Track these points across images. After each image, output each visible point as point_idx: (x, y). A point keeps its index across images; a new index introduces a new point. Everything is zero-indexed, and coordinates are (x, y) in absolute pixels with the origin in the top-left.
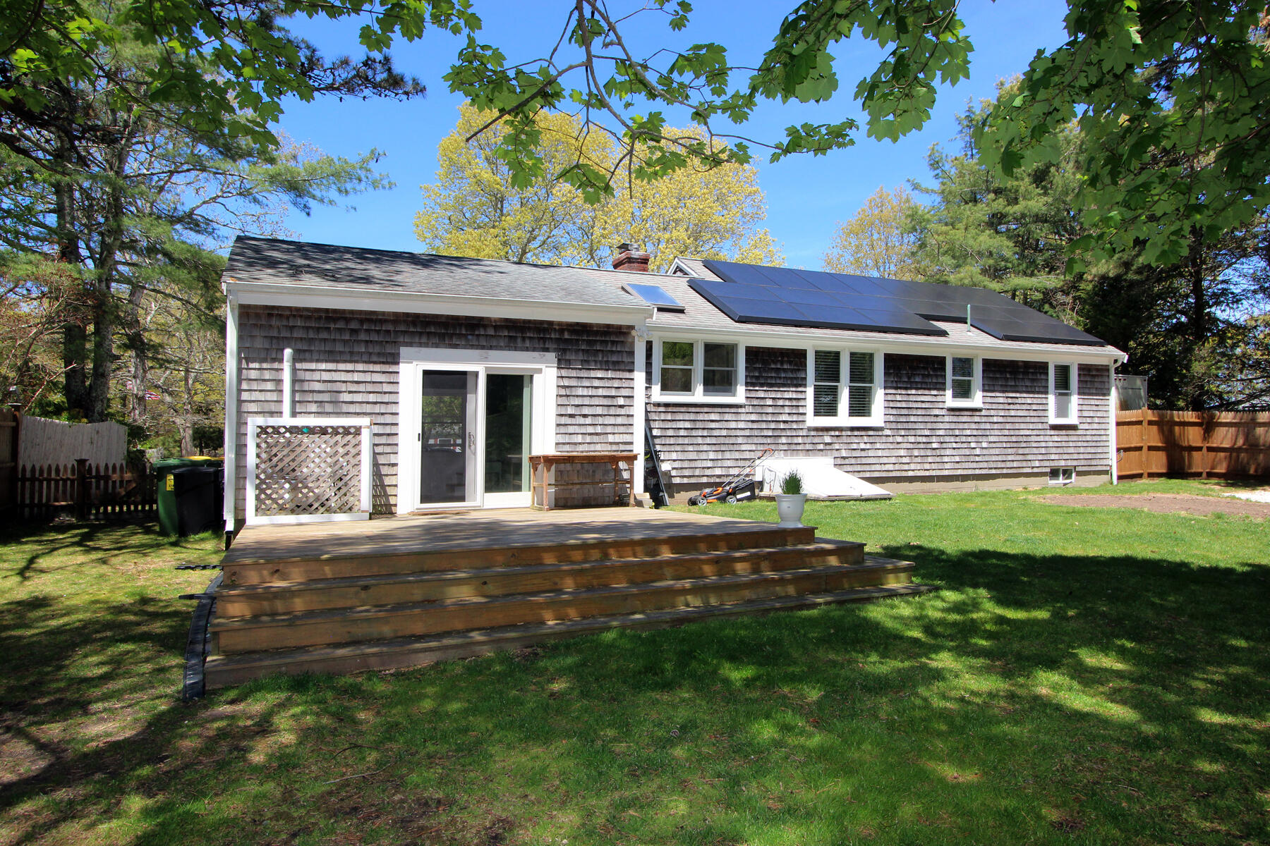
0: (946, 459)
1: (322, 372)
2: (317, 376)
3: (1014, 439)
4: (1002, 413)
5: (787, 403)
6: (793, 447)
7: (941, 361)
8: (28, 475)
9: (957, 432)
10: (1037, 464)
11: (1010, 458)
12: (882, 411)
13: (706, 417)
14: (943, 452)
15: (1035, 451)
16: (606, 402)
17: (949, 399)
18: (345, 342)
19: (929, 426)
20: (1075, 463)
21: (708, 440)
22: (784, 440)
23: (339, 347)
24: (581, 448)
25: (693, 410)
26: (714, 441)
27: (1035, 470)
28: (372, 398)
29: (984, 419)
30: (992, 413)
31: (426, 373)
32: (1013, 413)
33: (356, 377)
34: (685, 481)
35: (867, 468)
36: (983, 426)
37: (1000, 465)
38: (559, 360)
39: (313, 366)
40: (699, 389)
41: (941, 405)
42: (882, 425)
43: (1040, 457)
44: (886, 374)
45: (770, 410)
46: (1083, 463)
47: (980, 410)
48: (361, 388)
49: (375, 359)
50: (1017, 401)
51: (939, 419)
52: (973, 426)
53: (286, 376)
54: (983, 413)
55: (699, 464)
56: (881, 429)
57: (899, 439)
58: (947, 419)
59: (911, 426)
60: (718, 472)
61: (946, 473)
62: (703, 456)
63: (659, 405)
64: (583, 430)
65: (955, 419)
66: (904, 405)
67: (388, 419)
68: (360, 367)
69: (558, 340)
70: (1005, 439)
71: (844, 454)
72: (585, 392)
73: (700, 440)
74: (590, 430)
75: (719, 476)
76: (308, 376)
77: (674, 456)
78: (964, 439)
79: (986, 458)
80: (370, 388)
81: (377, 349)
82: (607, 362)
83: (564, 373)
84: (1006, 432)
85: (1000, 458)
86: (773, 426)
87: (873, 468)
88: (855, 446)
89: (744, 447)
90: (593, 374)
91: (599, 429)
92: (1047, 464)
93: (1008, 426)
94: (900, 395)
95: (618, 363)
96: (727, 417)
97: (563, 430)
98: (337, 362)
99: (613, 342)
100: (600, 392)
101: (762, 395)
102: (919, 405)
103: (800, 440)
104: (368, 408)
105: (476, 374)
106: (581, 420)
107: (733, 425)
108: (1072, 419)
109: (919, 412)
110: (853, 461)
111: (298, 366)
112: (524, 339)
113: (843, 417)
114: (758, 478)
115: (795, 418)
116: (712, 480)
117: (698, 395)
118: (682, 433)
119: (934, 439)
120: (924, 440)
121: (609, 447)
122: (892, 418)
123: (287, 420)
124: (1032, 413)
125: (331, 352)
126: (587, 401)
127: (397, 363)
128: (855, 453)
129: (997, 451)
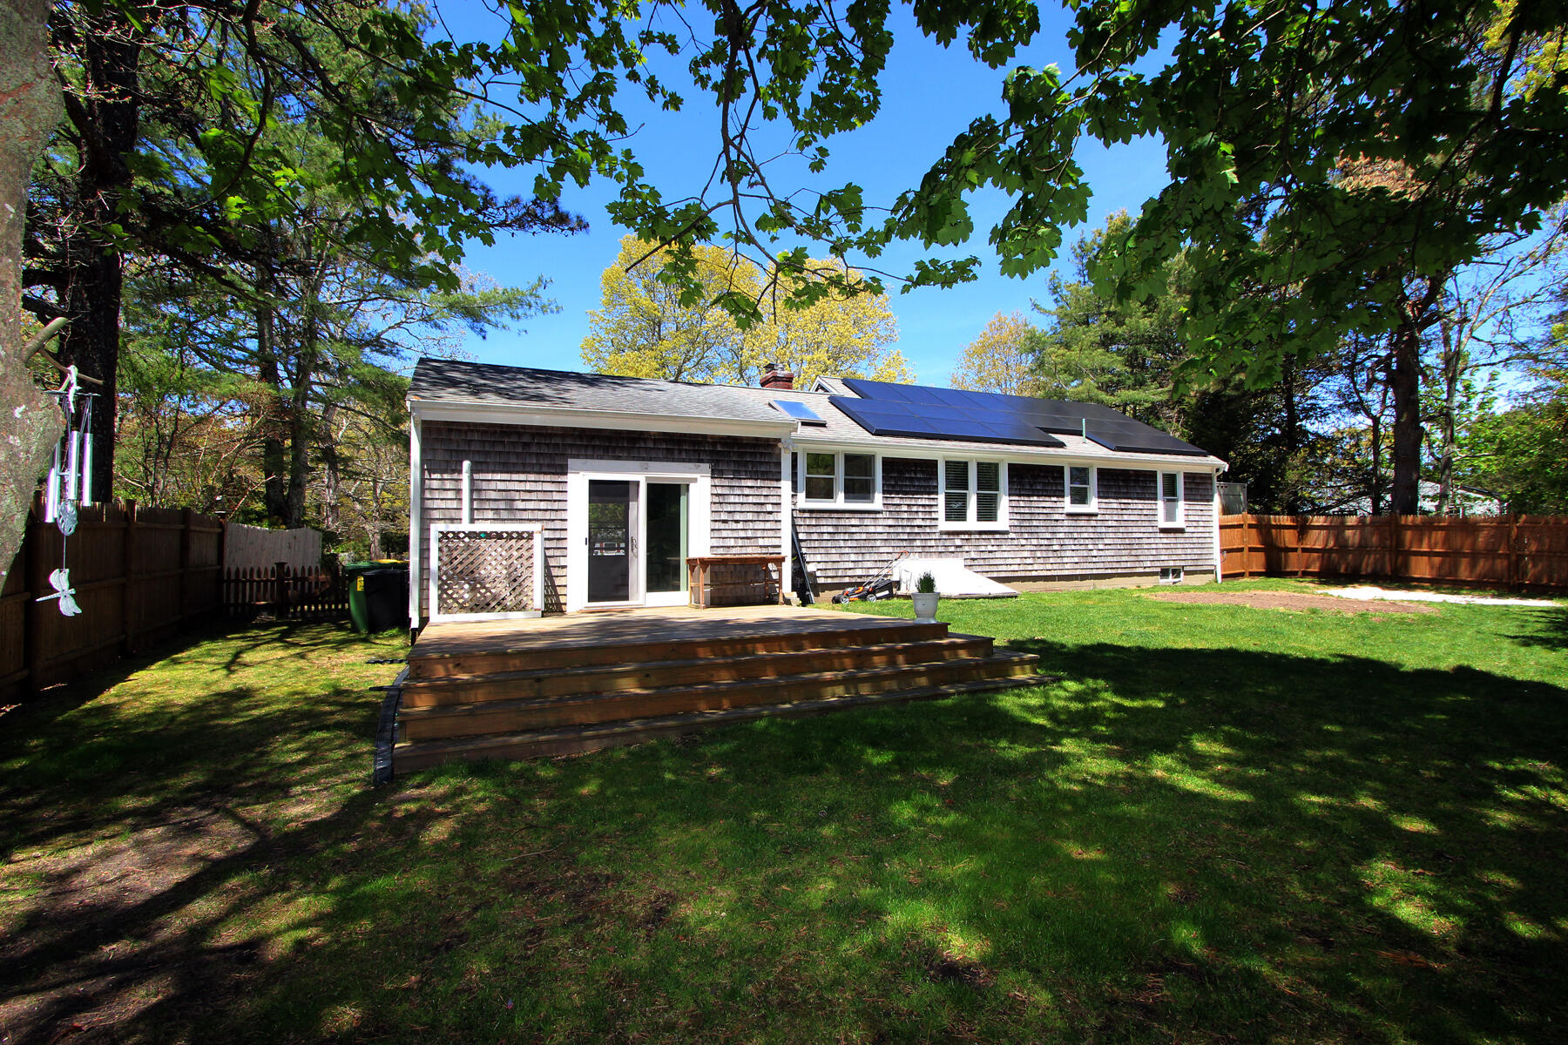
0: (1065, 560)
1: (497, 482)
2: (493, 485)
3: (1127, 541)
4: (1116, 518)
5: (921, 509)
6: (927, 549)
7: (1059, 471)
8: (233, 577)
9: (1075, 536)
10: (1149, 564)
11: (1124, 559)
12: (1008, 516)
13: (847, 522)
14: (1063, 554)
15: (1147, 552)
16: (756, 508)
17: (1067, 505)
18: (517, 454)
19: (1050, 530)
20: (1183, 563)
21: (849, 544)
22: (918, 543)
23: (513, 459)
24: (734, 551)
25: (836, 515)
26: (854, 544)
27: (1147, 570)
28: (543, 505)
29: (1099, 524)
30: (1107, 517)
31: (592, 482)
32: (1126, 518)
33: (528, 486)
34: (829, 581)
35: (995, 568)
36: (1099, 530)
37: (1115, 565)
38: (713, 472)
39: (489, 476)
40: (841, 496)
41: (1060, 511)
42: (1008, 529)
43: (1151, 558)
44: (1010, 482)
45: (905, 515)
46: (1190, 563)
47: (1096, 515)
48: (533, 496)
49: (545, 469)
50: (1129, 506)
51: (1059, 523)
52: (1090, 530)
53: (465, 485)
54: (1099, 517)
55: (841, 565)
56: (1006, 533)
57: (1023, 542)
58: (1066, 523)
59: (1033, 530)
60: (859, 572)
61: (1066, 573)
62: (845, 558)
63: (803, 511)
64: (735, 535)
65: (1074, 523)
66: (1027, 511)
67: (558, 525)
68: (532, 477)
69: (711, 452)
70: (1119, 541)
71: (973, 555)
72: (737, 500)
73: (842, 543)
74: (742, 534)
75: (860, 577)
76: (484, 485)
77: (819, 558)
78: (1082, 542)
79: (1103, 559)
80: (541, 496)
81: (547, 461)
82: (756, 472)
83: (717, 482)
84: (1120, 535)
85: (1115, 559)
86: (908, 530)
87: (1000, 568)
88: (983, 549)
89: (882, 550)
90: (744, 483)
91: (750, 534)
92: (1158, 564)
93: (1121, 530)
94: (1023, 502)
95: (767, 472)
96: (866, 522)
97: (717, 534)
98: (511, 472)
99: (762, 454)
100: (751, 499)
101: (897, 501)
102: (1041, 511)
103: (933, 543)
104: (540, 515)
105: (637, 483)
106: (734, 526)
107: (872, 529)
108: (1179, 523)
109: (1041, 517)
110: (982, 562)
111: (476, 476)
112: (680, 451)
113: (972, 522)
114: (895, 578)
115: (928, 523)
116: (853, 580)
117: (839, 502)
118: (826, 537)
119: (1055, 542)
120: (1046, 542)
121: (759, 550)
122: (1016, 523)
123: (466, 526)
124: (1143, 518)
125: (505, 464)
126: (738, 508)
127: (566, 474)
128: (984, 555)
129: (1112, 553)
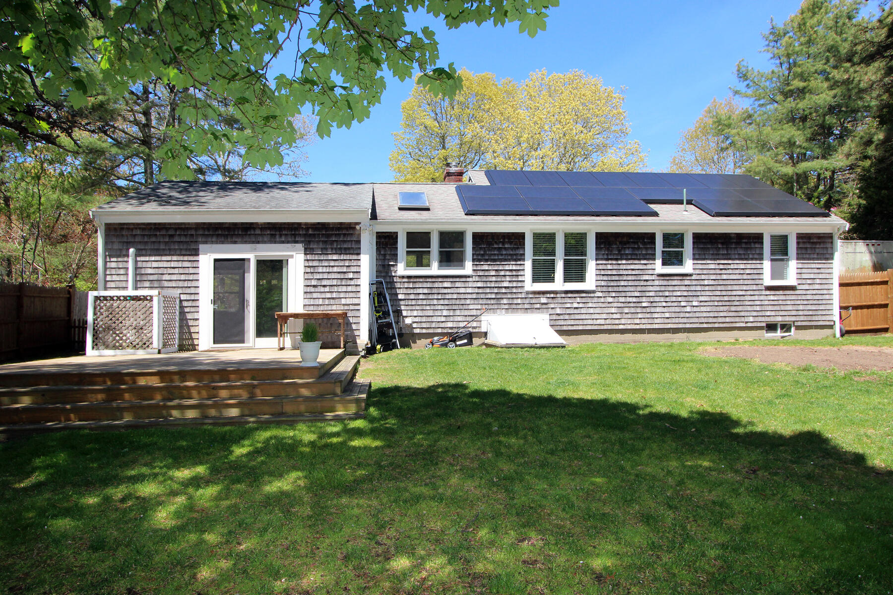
0: (656, 315)
1: (153, 263)
2: (149, 265)
3: (726, 298)
4: (713, 277)
5: (508, 273)
6: (514, 306)
7: (651, 237)
8: (77, 325)
9: (667, 294)
10: (751, 319)
11: (722, 314)
12: (594, 278)
13: (440, 285)
14: (653, 310)
15: (749, 308)
16: (339, 276)
17: (658, 267)
18: (166, 243)
19: (639, 289)
20: (793, 319)
21: (442, 302)
22: (505, 301)
23: (162, 247)
24: (322, 308)
25: (430, 280)
26: (446, 302)
27: (749, 325)
28: (183, 277)
29: (694, 283)
30: (703, 277)
31: (216, 260)
32: (724, 277)
33: (173, 264)
34: (424, 331)
35: (581, 322)
36: (693, 288)
37: (711, 320)
38: (306, 249)
39: (147, 258)
40: (435, 264)
41: (650, 272)
42: (594, 288)
43: (755, 314)
44: (598, 248)
45: (494, 279)
46: (802, 318)
47: (691, 275)
48: (176, 271)
49: (184, 252)
50: (729, 267)
51: (649, 283)
52: (684, 288)
53: (131, 265)
54: (694, 277)
55: (434, 319)
56: (594, 292)
57: (610, 300)
58: (657, 283)
59: (621, 289)
60: (450, 325)
61: (656, 326)
62: (439, 313)
63: (403, 277)
64: (323, 296)
65: (665, 283)
66: (614, 272)
67: (192, 290)
68: (175, 258)
69: (305, 235)
70: (717, 298)
71: (558, 311)
72: (325, 270)
73: (435, 302)
74: (329, 295)
75: (451, 328)
76: (145, 265)
77: (415, 313)
78: (674, 299)
79: (697, 315)
80: (181, 271)
81: (185, 247)
82: (340, 249)
83: (309, 257)
84: (718, 293)
85: (712, 314)
86: (496, 290)
87: (585, 322)
88: (568, 305)
89: (471, 307)
90: (330, 257)
91: (334, 295)
92: (763, 319)
93: (719, 288)
94: (610, 265)
95: (349, 249)
96: (457, 285)
97: (309, 296)
98: (162, 255)
99: (345, 235)
100: (335, 269)
101: (486, 267)
102: (630, 272)
103: (519, 301)
104: (181, 284)
105: (249, 260)
106: (322, 289)
107: (462, 290)
108: (790, 281)
109: (630, 278)
110: (567, 317)
111: (139, 259)
112: (281, 235)
113: (559, 283)
114: (483, 330)
115: (515, 284)
116: (445, 331)
117: (434, 269)
118: (421, 297)
119: (644, 299)
120: (634, 300)
121: (342, 308)
122: (603, 283)
123: (131, 292)
124: (745, 277)
125: (158, 250)
126: (325, 276)
127: (198, 255)
128: (568, 311)
129: (708, 309)
